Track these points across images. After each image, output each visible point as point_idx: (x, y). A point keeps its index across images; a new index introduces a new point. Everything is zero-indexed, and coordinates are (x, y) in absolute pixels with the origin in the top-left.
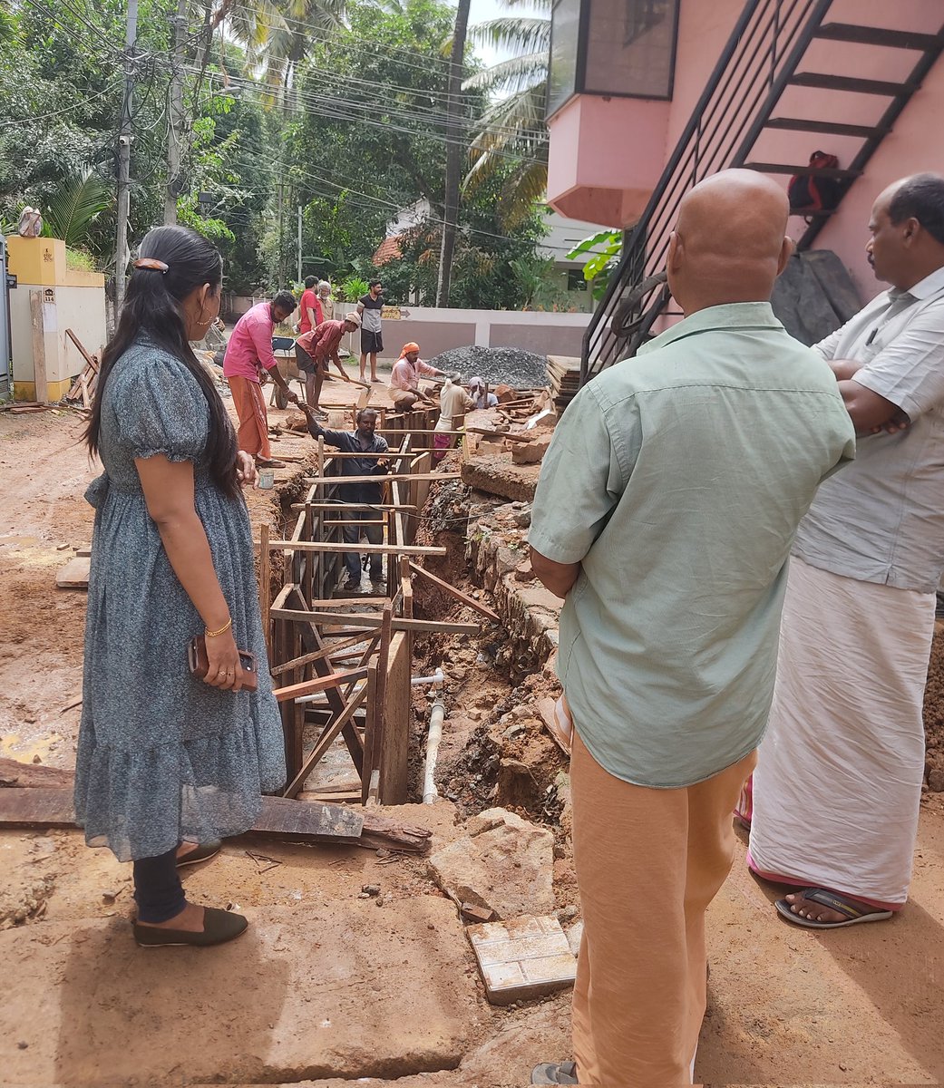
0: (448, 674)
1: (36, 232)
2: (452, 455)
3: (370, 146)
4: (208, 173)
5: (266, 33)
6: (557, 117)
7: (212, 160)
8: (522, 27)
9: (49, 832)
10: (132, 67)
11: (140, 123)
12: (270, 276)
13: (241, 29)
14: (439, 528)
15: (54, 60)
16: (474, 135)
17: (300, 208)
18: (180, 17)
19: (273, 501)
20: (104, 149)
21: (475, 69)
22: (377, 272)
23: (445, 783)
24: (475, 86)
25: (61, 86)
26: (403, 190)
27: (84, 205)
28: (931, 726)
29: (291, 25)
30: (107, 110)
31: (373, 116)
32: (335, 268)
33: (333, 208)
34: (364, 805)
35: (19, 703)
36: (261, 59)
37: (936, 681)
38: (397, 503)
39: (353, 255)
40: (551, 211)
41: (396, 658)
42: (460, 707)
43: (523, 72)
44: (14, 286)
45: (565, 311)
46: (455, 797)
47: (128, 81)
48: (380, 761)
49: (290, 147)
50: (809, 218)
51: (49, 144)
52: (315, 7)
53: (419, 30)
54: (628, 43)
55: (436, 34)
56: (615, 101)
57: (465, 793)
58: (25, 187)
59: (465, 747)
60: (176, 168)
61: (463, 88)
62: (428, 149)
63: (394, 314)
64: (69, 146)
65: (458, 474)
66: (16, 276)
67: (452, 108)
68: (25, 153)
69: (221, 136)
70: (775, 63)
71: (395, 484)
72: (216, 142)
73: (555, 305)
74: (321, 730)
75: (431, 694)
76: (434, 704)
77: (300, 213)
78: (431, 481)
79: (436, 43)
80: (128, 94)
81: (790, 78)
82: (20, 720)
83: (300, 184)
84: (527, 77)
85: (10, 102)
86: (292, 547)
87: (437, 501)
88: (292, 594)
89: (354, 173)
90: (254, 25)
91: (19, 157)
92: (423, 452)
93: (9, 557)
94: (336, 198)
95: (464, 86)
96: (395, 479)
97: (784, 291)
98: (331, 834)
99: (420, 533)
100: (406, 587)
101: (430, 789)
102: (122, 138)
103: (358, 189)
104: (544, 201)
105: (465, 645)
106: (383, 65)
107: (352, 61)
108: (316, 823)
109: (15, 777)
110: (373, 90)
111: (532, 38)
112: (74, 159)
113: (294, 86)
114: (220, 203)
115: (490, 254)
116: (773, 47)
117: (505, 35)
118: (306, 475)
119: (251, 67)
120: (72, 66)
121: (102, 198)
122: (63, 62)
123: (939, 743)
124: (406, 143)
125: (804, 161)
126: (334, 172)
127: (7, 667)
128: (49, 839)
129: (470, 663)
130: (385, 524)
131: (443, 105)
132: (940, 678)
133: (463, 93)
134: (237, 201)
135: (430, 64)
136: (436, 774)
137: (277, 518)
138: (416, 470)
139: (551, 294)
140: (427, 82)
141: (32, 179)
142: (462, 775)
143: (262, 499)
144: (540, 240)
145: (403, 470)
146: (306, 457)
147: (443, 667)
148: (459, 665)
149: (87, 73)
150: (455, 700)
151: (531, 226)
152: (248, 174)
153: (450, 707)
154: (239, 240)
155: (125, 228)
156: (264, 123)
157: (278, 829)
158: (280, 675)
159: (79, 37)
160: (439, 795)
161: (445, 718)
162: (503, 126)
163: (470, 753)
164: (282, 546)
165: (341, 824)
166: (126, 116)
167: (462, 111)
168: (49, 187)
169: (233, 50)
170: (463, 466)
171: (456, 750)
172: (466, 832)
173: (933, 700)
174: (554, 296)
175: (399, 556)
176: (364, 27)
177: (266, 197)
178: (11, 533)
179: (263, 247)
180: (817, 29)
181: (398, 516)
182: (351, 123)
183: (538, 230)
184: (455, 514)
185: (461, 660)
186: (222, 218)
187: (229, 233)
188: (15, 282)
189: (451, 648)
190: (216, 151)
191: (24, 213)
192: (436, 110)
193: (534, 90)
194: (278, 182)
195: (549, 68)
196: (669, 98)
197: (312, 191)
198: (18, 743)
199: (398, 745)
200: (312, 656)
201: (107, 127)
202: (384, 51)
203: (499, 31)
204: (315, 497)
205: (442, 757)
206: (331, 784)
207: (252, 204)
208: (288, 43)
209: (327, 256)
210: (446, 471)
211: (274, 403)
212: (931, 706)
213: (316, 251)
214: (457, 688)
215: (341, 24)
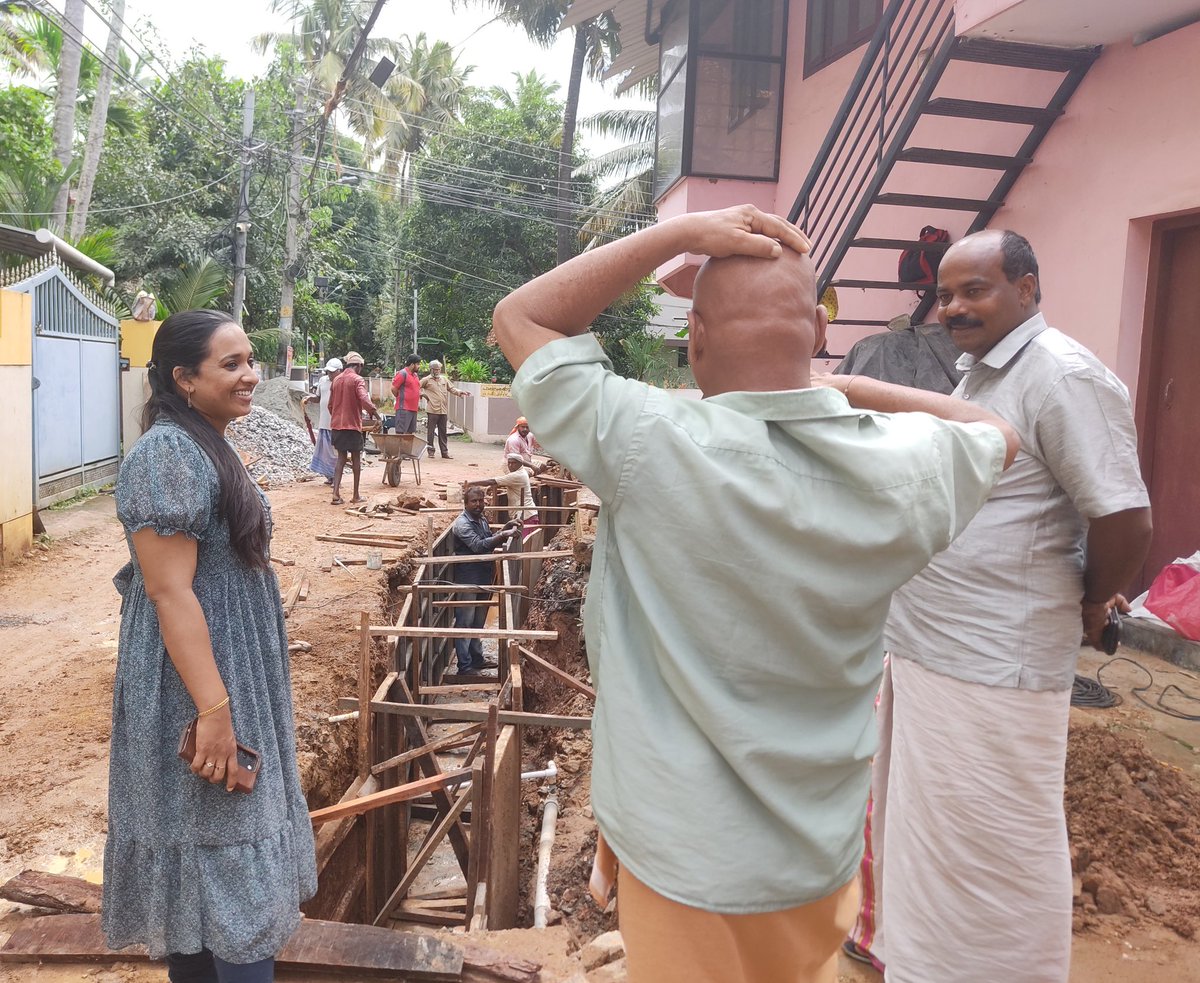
0: (562, 767)
1: (150, 316)
2: (564, 531)
3: (485, 231)
4: (325, 259)
5: (384, 127)
6: (665, 199)
7: (330, 247)
8: (629, 118)
9: (115, 966)
10: (249, 157)
11: (259, 211)
12: (387, 357)
13: (357, 122)
14: (552, 608)
15: (175, 152)
16: (585, 219)
17: (416, 291)
18: (298, 111)
19: (380, 582)
20: (221, 236)
21: (584, 158)
22: (490, 352)
23: (559, 893)
24: (584, 173)
25: (181, 176)
26: (516, 273)
27: (202, 290)
28: (1093, 836)
29: (407, 120)
30: (227, 200)
31: (486, 202)
32: (449, 348)
33: (446, 291)
34: (468, 929)
35: (97, 810)
36: (379, 153)
37: (1093, 782)
38: (507, 584)
39: (468, 336)
40: (660, 291)
41: (505, 756)
42: (574, 803)
43: (631, 160)
44: (127, 369)
45: (676, 387)
46: (569, 910)
47: (245, 171)
48: (487, 872)
49: (406, 233)
50: (921, 293)
51: (169, 231)
52: (431, 104)
53: (530, 122)
54: (732, 128)
55: (546, 126)
56: (720, 182)
57: (580, 906)
58: (144, 274)
59: (580, 850)
60: (293, 256)
61: (573, 175)
62: (539, 234)
63: (506, 392)
64: (188, 234)
65: (570, 552)
66: (128, 359)
67: (562, 194)
68: (145, 241)
69: (339, 223)
70: (883, 140)
71: (506, 564)
72: (334, 229)
73: (666, 382)
74: (428, 827)
75: (544, 789)
76: (547, 801)
77: (416, 295)
78: (544, 559)
79: (545, 135)
80: (245, 183)
81: (900, 154)
82: (96, 830)
83: (415, 268)
84: (635, 164)
85: (131, 192)
86: (397, 632)
87: (549, 580)
88: (396, 683)
89: (467, 257)
90: (371, 121)
91: (139, 244)
92: (537, 528)
93: (102, 646)
94: (450, 281)
95: (573, 174)
96: (506, 558)
97: (900, 365)
98: (428, 970)
99: (533, 612)
100: (516, 674)
101: (542, 900)
102: (239, 225)
103: (472, 272)
104: (654, 282)
105: (579, 735)
106: (495, 156)
107: (466, 152)
108: (411, 957)
109: (83, 900)
110: (485, 179)
111: (639, 128)
112: (193, 245)
113: (410, 176)
114: (338, 288)
115: (601, 333)
116: (880, 124)
117: (612, 126)
118: (417, 554)
119: (370, 159)
120: (192, 158)
121: (221, 283)
122: (185, 154)
123: (1104, 855)
124: (518, 227)
125: (914, 236)
126: (449, 256)
127: (88, 769)
128: (115, 975)
129: (584, 754)
130: (494, 604)
131: (554, 192)
132: (1097, 778)
133: (573, 180)
134: (353, 285)
135: (541, 153)
136: (549, 882)
137: (384, 600)
138: (528, 548)
139: (662, 370)
140: (537, 171)
141: (151, 266)
142: (577, 884)
143: (369, 580)
144: (650, 318)
145: (514, 548)
146: (417, 536)
147: (556, 759)
148: (573, 757)
149: (208, 164)
150: (568, 796)
151: (640, 305)
152: (366, 260)
153: (564, 804)
154: (357, 323)
155: (241, 311)
156: (382, 212)
157: (370, 964)
158: (381, 774)
159: (199, 130)
160: (553, 907)
161: (559, 816)
162: (612, 209)
163: (585, 859)
164: (386, 632)
165: (439, 957)
166: (243, 204)
167: (573, 196)
168: (167, 274)
169: (352, 144)
170: (576, 544)
171: (570, 855)
172: (580, 963)
173: (1093, 805)
174: (665, 372)
175: (509, 641)
176: (478, 120)
177: (383, 282)
178: (108, 620)
179: (379, 328)
180: (926, 105)
181: (508, 597)
182: (465, 209)
183: (649, 309)
184: (568, 594)
185: (576, 752)
186: (340, 301)
187: (344, 315)
188: (128, 365)
189: (564, 739)
190: (332, 238)
191: (138, 297)
192: (548, 196)
193: (642, 177)
194: (395, 267)
195: (656, 157)
196: (775, 179)
197: (427, 274)
198: (92, 857)
199: (506, 850)
200: (415, 752)
201: (226, 216)
202: (496, 142)
203: (605, 122)
204: (423, 577)
205: (556, 862)
206: (438, 890)
207: (369, 288)
208: (405, 137)
209: (440, 338)
210: (558, 549)
211: (387, 481)
212: (1091, 812)
213: (431, 332)
214: (571, 783)
215: (456, 119)
